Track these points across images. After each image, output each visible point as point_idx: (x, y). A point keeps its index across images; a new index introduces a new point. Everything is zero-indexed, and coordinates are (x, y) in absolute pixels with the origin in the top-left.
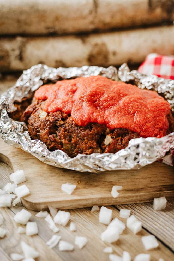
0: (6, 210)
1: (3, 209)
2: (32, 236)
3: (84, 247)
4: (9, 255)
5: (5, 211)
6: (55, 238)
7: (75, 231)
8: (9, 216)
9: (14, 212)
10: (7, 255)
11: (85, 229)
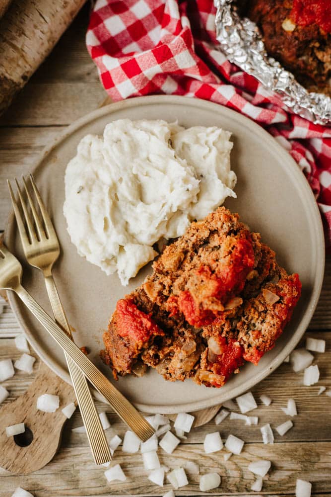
0: (180, 448)
1: (175, 452)
2: (243, 450)
3: (298, 409)
4: (248, 490)
5: (180, 451)
6: (265, 430)
7: (272, 403)
8: (192, 452)
9: (191, 442)
10: (245, 493)
11: (277, 389)
